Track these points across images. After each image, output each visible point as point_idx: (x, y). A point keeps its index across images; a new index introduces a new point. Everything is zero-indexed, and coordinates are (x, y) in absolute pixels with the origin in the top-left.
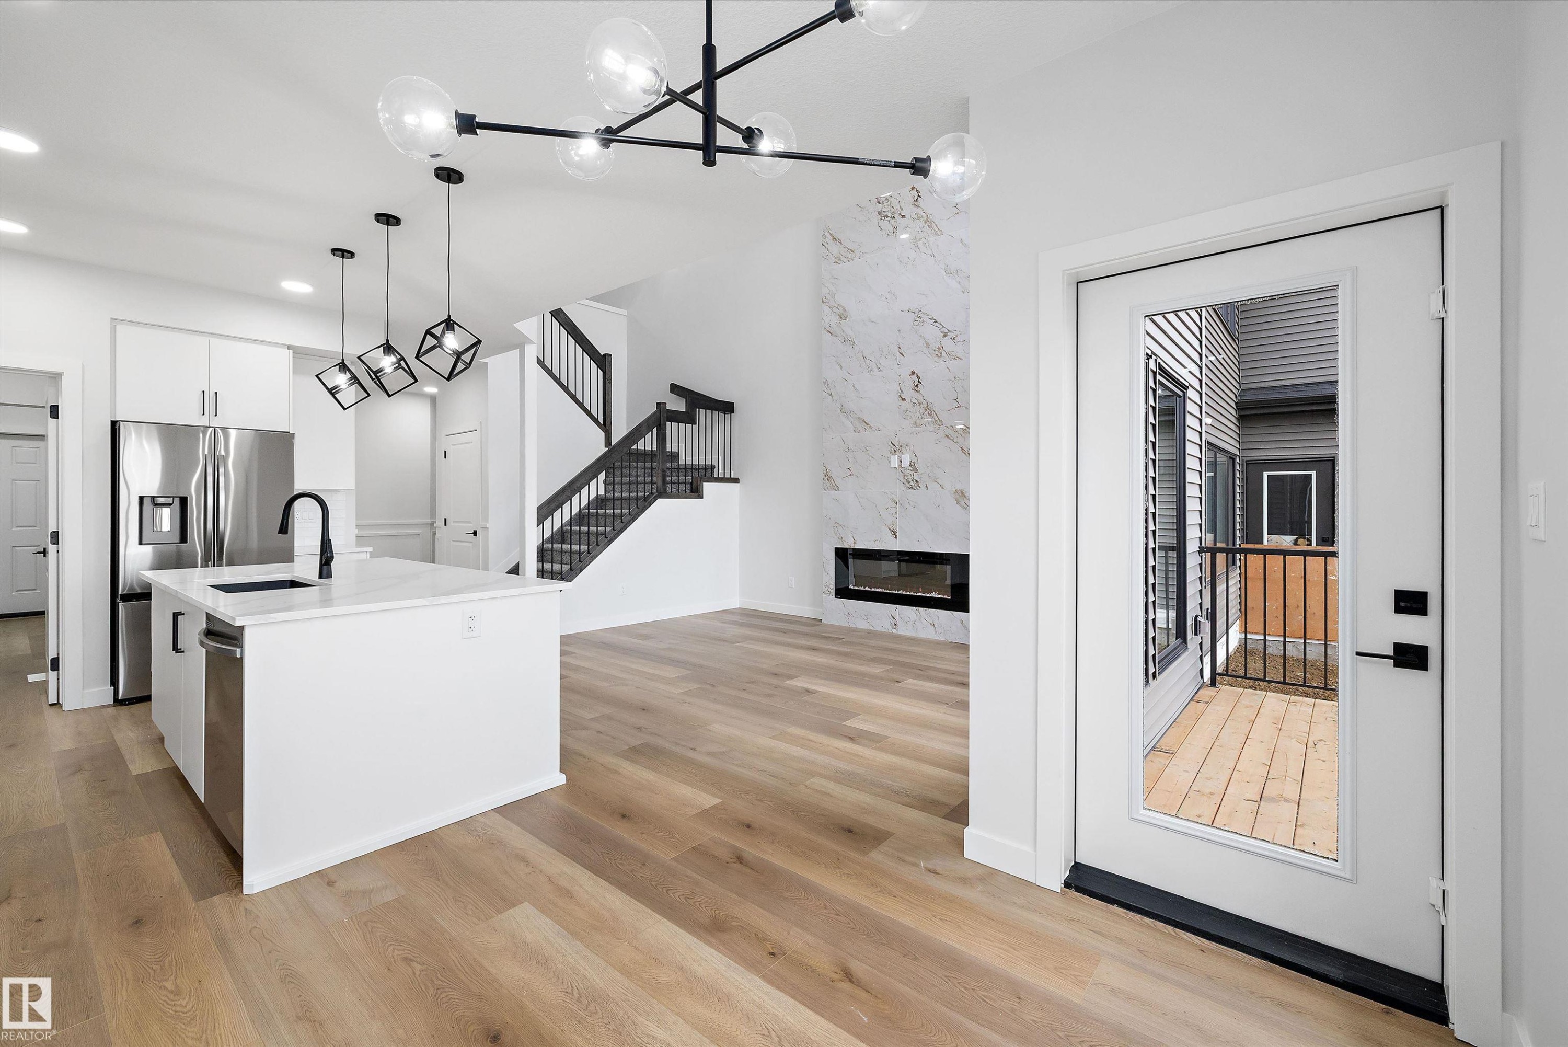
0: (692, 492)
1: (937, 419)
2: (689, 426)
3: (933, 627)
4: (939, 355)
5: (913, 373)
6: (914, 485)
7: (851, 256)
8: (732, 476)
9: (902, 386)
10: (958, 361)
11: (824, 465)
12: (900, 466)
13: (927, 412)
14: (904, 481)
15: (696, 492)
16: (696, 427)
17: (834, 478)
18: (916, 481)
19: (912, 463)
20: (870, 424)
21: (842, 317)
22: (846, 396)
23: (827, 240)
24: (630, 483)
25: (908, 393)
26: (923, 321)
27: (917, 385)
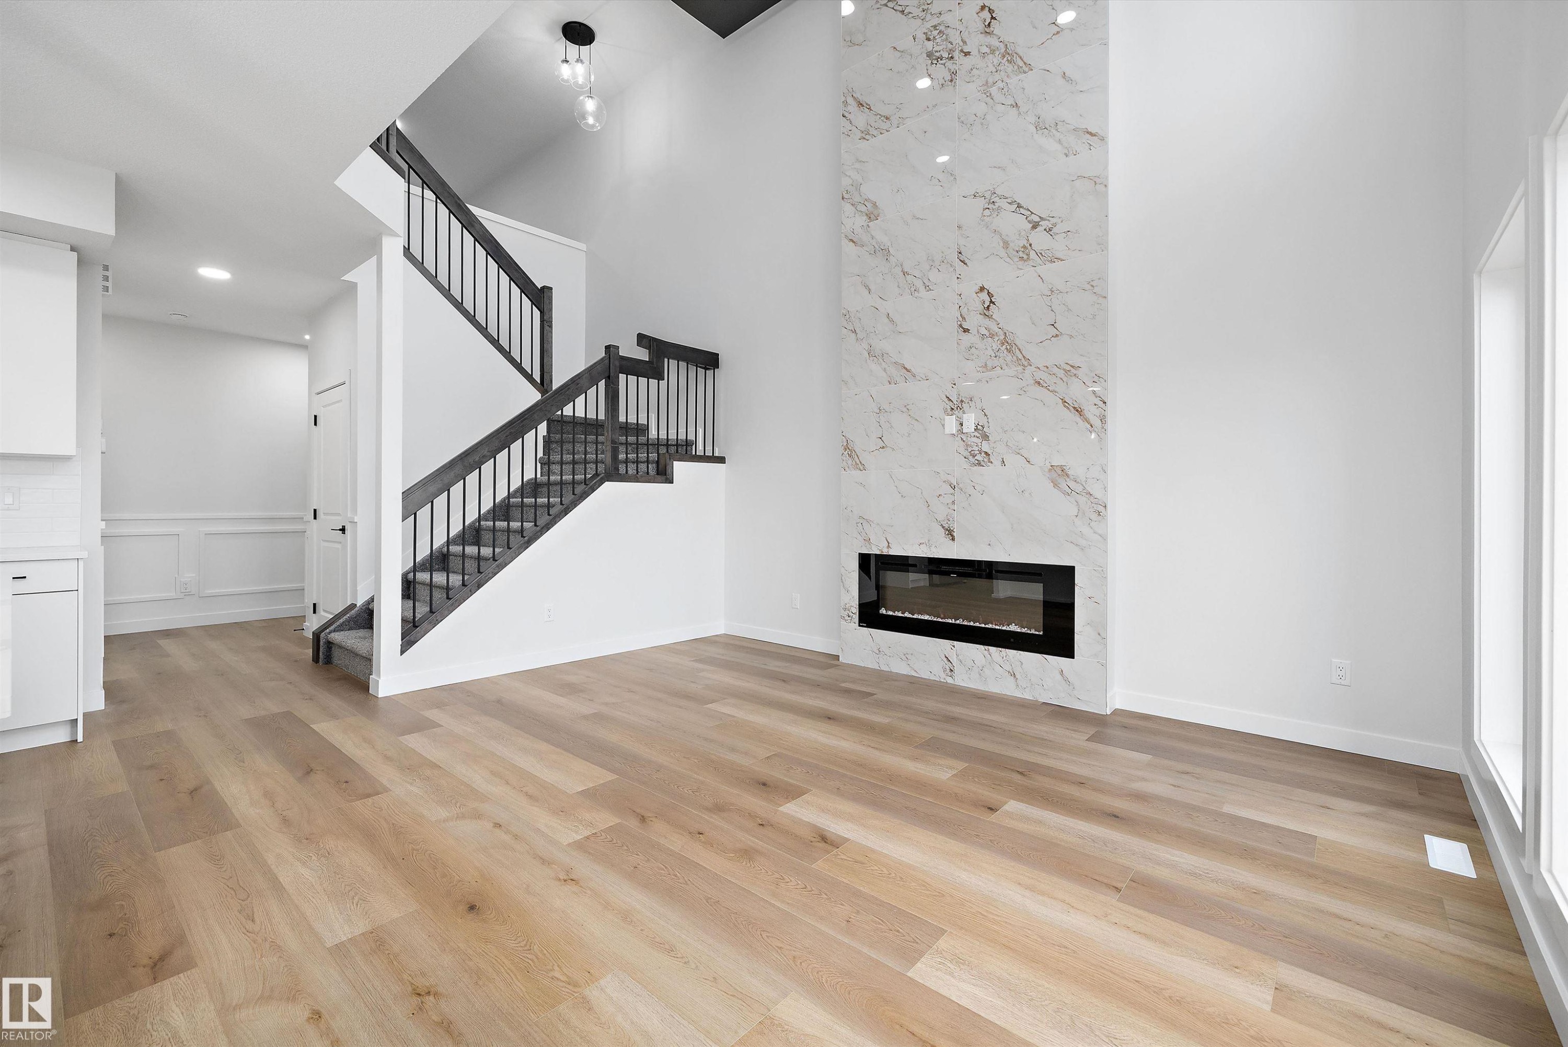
0: (658, 474)
1: (1020, 356)
2: (654, 382)
3: (1012, 677)
4: (1025, 257)
5: (982, 289)
6: (978, 459)
7: (885, 126)
8: (716, 454)
9: (964, 311)
10: (1058, 264)
11: (844, 434)
12: (961, 431)
13: (1004, 347)
14: (966, 454)
15: (664, 475)
16: (663, 383)
17: (857, 453)
18: (986, 453)
19: (979, 427)
20: (913, 370)
21: (871, 216)
22: (877, 332)
23: (850, 108)
24: (574, 462)
25: (974, 321)
26: (999, 208)
27: (989, 306)
